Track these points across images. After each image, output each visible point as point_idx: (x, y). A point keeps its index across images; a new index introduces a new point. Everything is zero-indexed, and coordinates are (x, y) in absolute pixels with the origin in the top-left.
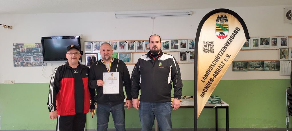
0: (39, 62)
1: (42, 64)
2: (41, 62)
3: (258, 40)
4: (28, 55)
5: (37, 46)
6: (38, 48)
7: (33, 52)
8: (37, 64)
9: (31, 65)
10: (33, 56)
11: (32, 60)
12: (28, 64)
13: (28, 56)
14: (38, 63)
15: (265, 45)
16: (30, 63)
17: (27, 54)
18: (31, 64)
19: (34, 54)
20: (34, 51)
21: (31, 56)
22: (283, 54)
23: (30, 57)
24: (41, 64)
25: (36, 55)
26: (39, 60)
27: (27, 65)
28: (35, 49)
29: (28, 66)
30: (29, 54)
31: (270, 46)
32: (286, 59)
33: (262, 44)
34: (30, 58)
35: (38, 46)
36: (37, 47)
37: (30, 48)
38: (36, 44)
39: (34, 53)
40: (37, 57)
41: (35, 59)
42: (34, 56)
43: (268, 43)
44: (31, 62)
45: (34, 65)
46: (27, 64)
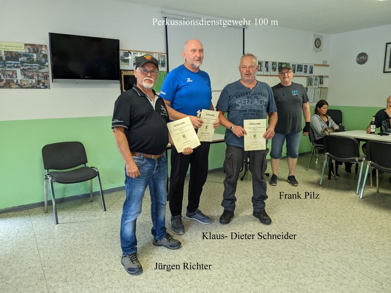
0: (34, 81)
1: (41, 84)
2: (39, 82)
3: (295, 65)
4: (10, 65)
5: (29, 49)
6: (30, 54)
7: (20, 60)
8: (31, 84)
9: (17, 86)
10: (22, 68)
11: (20, 77)
12: (12, 84)
13: (9, 67)
14: (32, 82)
15: (300, 71)
16: (15, 81)
17: (7, 63)
18: (17, 83)
19: (22, 66)
20: (23, 58)
21: (16, 67)
22: (310, 82)
23: (14, 69)
24: (39, 84)
25: (29, 67)
26: (36, 77)
27: (8, 85)
28: (25, 55)
29: (12, 88)
30: (11, 63)
31: (302, 73)
32: (312, 87)
33: (297, 71)
34: (15, 72)
35: (31, 49)
36: (29, 52)
37: (12, 52)
38: (26, 45)
39: (22, 62)
40: (29, 70)
41: (25, 75)
42: (24, 69)
43: (301, 71)
44: (17, 80)
45: (25, 85)
46: (9, 83)
